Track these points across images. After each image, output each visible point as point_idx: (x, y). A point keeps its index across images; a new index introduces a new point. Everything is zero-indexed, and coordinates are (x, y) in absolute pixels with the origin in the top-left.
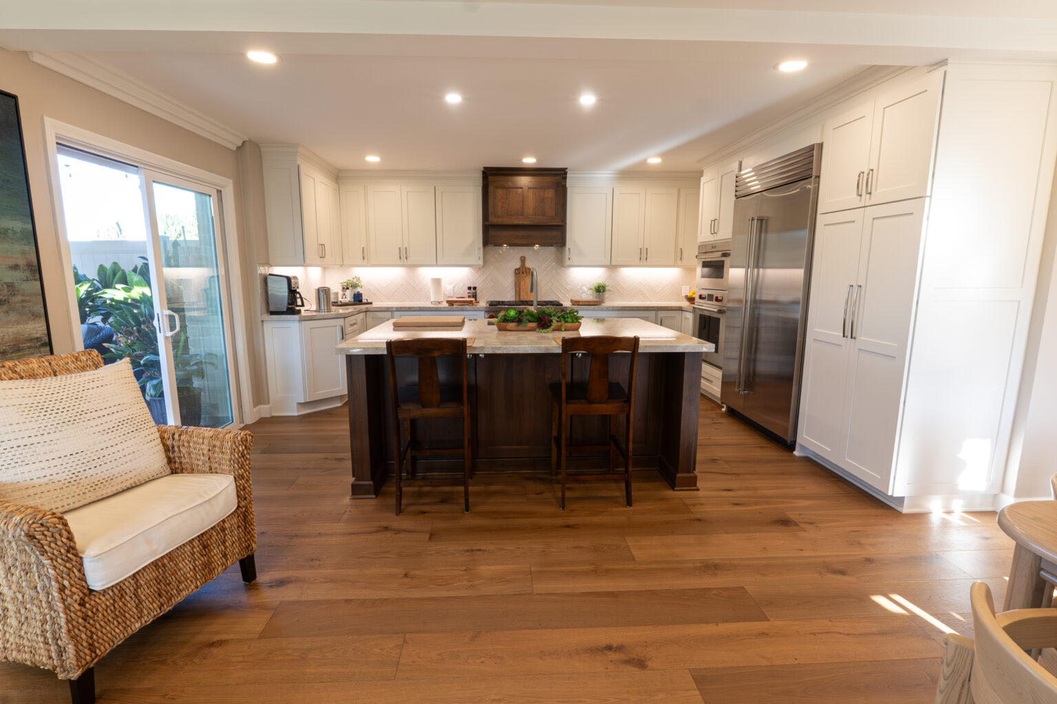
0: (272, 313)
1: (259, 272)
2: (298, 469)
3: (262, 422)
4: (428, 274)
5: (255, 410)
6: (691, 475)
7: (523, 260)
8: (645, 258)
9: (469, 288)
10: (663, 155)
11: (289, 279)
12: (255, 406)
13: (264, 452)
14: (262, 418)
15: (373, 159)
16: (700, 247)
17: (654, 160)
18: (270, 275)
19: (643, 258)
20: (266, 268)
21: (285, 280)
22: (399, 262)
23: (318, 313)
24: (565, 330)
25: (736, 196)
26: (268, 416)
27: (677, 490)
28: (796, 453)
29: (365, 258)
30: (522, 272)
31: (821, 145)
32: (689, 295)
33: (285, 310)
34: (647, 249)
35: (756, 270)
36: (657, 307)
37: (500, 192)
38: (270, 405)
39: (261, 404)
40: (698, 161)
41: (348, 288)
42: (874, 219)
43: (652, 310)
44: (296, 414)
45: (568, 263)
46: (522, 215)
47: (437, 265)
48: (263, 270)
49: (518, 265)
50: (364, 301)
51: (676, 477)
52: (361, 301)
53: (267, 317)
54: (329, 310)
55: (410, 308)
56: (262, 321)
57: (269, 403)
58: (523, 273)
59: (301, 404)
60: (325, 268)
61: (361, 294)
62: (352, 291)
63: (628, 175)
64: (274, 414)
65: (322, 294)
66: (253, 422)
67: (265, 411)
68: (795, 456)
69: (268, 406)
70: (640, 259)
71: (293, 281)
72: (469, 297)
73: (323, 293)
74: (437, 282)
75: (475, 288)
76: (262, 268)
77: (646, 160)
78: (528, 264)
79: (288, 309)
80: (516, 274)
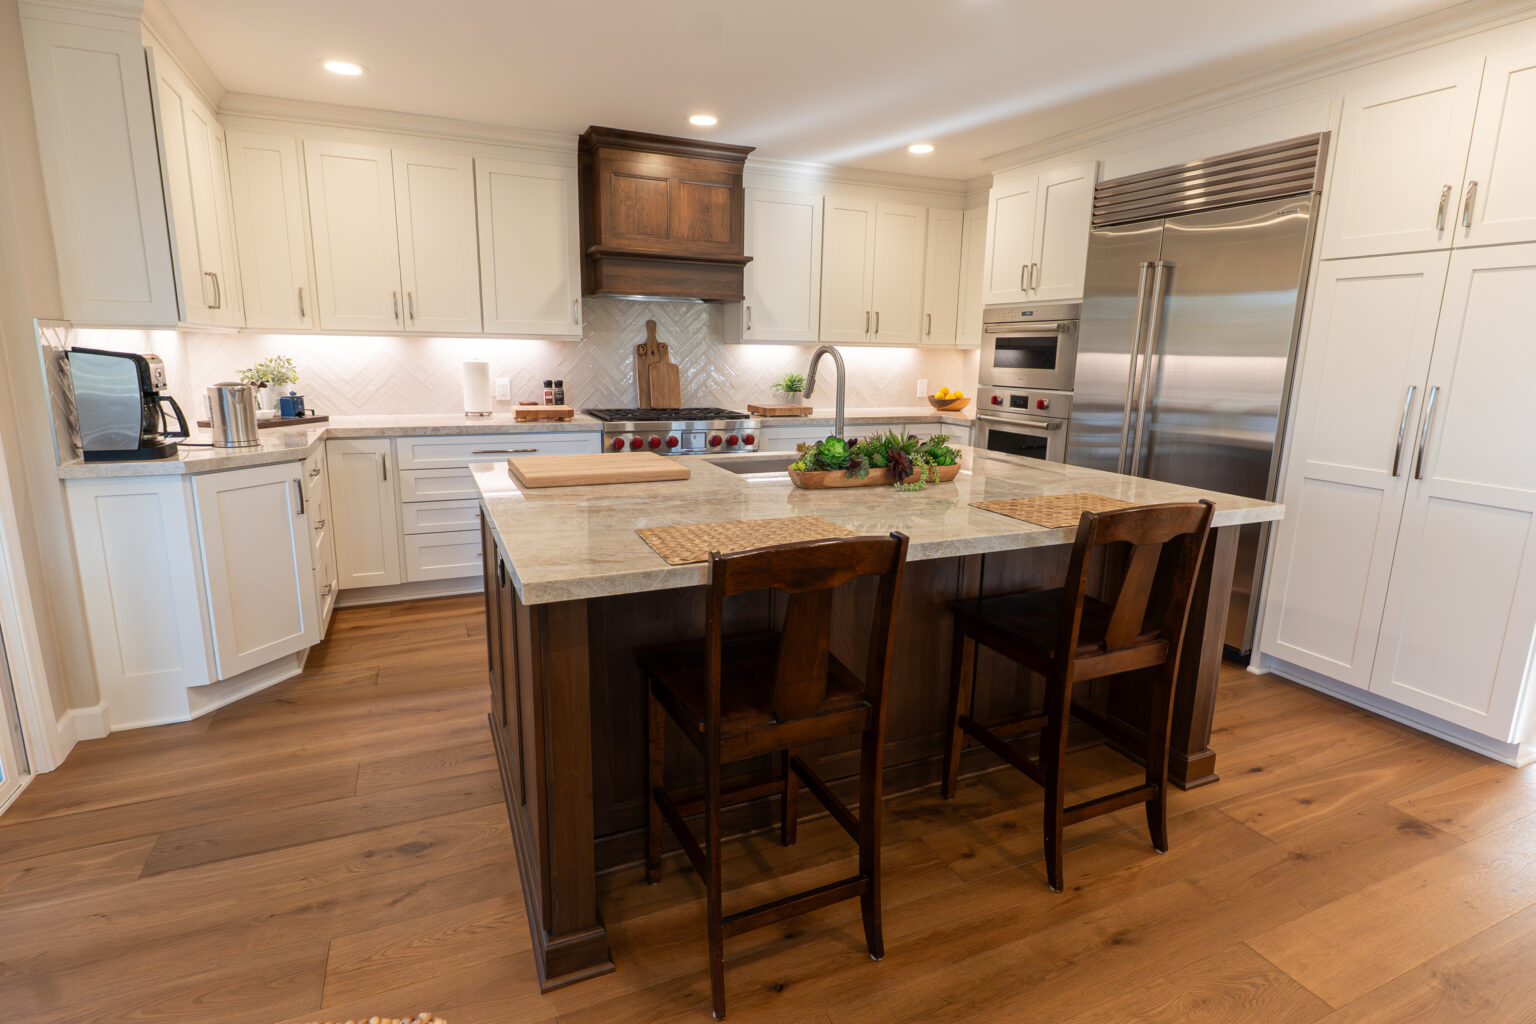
0: (91, 457)
1: (44, 342)
2: (305, 909)
3: (86, 757)
4: (453, 353)
5: (60, 727)
6: (1206, 754)
7: (651, 326)
8: (875, 330)
9: (548, 384)
10: (940, 142)
11: (141, 364)
12: (58, 716)
13: (151, 869)
14: (80, 744)
15: (343, 68)
16: (986, 312)
17: (921, 149)
18: (75, 350)
19: (872, 329)
20: (61, 331)
21: (131, 365)
22: (393, 325)
23: (223, 453)
24: (942, 481)
25: (1093, 223)
26: (103, 735)
27: (1189, 789)
28: (1254, 668)
29: (306, 312)
30: (651, 353)
31: (1327, 135)
32: (938, 395)
33: (135, 447)
34: (877, 313)
35: (1155, 358)
36: (904, 418)
37: (623, 183)
38: (103, 704)
39: (72, 706)
40: (984, 160)
41: (263, 385)
42: (1474, 271)
43: (898, 424)
44: (188, 717)
45: (746, 335)
46: (667, 236)
47: (483, 333)
48: (54, 338)
49: (642, 338)
50: (308, 414)
51: (1185, 764)
52: (301, 414)
53: (79, 468)
54: (253, 442)
55: (436, 429)
56: (62, 481)
57: (96, 701)
58: (653, 353)
59: (198, 690)
60: (185, 335)
61: (300, 398)
62: (272, 390)
63: (847, 176)
64: (116, 727)
65: (228, 398)
66: (59, 763)
67: (91, 723)
68: (1252, 675)
69: (96, 710)
70: (868, 331)
71: (152, 366)
72: (549, 402)
73: (231, 401)
74: (480, 370)
75: (559, 384)
76: (49, 333)
77: (906, 147)
78: (662, 336)
79: (143, 443)
80: (640, 355)
